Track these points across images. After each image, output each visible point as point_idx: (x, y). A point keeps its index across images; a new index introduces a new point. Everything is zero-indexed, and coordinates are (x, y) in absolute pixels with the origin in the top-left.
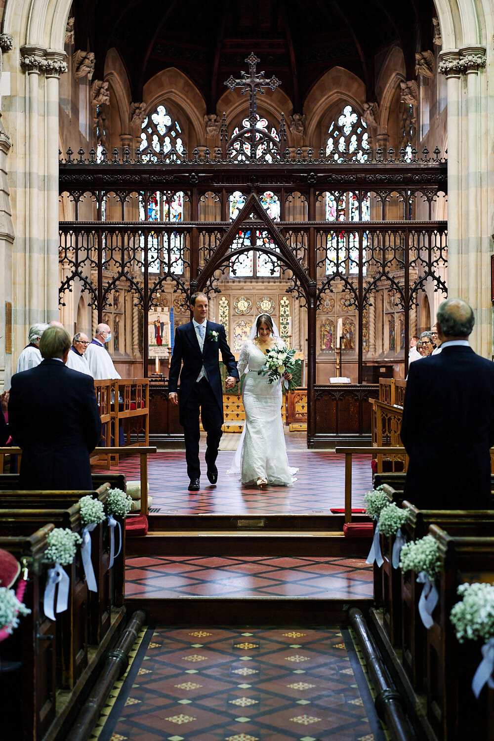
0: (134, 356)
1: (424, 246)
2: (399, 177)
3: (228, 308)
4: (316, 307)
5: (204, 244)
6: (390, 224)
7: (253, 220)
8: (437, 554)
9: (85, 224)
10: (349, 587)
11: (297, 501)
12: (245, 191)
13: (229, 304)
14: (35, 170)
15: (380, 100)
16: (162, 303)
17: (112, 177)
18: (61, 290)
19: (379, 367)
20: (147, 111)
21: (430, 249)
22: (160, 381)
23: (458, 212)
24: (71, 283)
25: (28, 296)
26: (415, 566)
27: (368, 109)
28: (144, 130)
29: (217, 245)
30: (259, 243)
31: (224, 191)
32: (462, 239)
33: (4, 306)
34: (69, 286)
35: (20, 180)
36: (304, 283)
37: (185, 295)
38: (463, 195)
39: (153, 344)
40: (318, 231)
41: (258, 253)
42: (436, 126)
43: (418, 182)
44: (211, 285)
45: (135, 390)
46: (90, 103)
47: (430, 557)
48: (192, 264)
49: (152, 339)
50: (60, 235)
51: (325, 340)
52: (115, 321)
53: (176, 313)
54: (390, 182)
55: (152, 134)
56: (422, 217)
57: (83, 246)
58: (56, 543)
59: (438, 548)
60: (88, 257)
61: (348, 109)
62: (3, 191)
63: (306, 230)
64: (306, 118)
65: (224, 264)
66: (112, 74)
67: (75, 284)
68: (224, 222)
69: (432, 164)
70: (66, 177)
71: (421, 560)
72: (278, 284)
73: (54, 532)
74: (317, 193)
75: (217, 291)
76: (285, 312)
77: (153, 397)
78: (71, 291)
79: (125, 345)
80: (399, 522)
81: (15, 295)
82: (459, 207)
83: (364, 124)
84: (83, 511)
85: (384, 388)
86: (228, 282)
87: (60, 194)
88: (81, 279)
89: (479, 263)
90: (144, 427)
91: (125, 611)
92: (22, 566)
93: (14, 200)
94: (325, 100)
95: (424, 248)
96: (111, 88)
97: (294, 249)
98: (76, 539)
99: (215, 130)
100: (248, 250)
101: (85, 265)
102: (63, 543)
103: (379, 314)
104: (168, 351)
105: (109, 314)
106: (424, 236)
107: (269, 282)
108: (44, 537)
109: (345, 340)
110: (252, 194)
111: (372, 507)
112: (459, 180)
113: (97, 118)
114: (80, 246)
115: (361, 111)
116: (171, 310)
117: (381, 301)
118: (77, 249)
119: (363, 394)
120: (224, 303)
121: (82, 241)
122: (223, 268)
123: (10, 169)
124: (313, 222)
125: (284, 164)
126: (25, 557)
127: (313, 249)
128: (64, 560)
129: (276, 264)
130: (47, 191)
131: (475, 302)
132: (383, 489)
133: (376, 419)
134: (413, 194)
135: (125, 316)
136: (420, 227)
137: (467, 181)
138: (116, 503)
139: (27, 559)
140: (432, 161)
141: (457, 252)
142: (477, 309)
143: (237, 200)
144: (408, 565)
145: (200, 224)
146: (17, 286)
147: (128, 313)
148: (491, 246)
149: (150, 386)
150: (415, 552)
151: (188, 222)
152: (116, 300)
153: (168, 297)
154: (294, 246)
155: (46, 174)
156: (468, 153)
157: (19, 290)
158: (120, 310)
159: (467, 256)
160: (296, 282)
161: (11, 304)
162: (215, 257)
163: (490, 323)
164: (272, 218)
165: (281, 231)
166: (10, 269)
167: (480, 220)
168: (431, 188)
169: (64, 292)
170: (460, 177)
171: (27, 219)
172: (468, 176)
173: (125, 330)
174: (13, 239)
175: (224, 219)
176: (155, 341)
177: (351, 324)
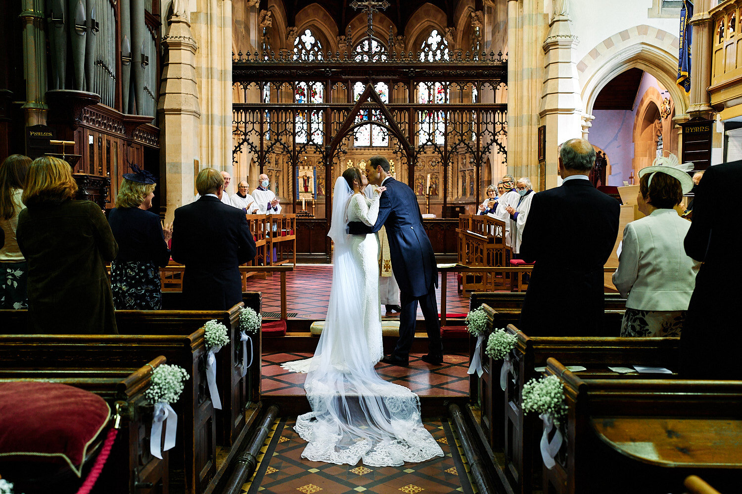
0: (289, 200)
1: (490, 121)
2: (473, 72)
4: (414, 164)
5: (335, 119)
6: (466, 105)
7: (370, 102)
8: (563, 397)
9: (251, 105)
12: (364, 82)
14: (214, 66)
15: (457, 26)
16: (308, 163)
17: (270, 72)
18: (234, 152)
19: (455, 207)
20: (298, 33)
21: (494, 123)
22: (306, 216)
23: (515, 96)
24: (242, 146)
25: (211, 155)
26: (539, 408)
27: (448, 31)
28: (297, 46)
29: (345, 120)
30: (374, 118)
31: (350, 82)
32: (517, 116)
33: (193, 162)
34: (240, 149)
35: (204, 73)
36: (406, 147)
37: (321, 155)
38: (519, 85)
39: (302, 191)
40: (416, 111)
41: (373, 126)
42: (496, 41)
43: (487, 76)
44: (340, 149)
45: (286, 222)
46: (259, 25)
47: (556, 400)
48: (326, 134)
49: (301, 188)
50: (234, 113)
51: (419, 189)
52: (276, 176)
53: (318, 171)
54: (467, 76)
55: (302, 49)
56: (488, 100)
57: (250, 121)
58: (160, 382)
60: (253, 129)
61: (435, 32)
63: (408, 109)
64: (406, 39)
65: (350, 133)
66: (273, 6)
67: (245, 148)
68: (350, 104)
69: (496, 63)
70: (238, 71)
71: (546, 402)
72: (387, 151)
73: (158, 369)
74: (415, 83)
75: (345, 153)
77: (300, 227)
78: (242, 152)
79: (283, 192)
80: (508, 347)
81: (201, 155)
82: (516, 93)
83: (446, 42)
84: (208, 336)
85: (463, 221)
86: (353, 150)
87: (233, 84)
88: (249, 144)
89: (530, 133)
90: (293, 249)
91: (261, 405)
92: (114, 412)
93: (200, 87)
94: (420, 25)
95: (490, 123)
96: (272, 16)
97: (399, 123)
98: (182, 375)
99: (344, 46)
100: (366, 124)
101: (251, 134)
102: (167, 381)
103: (455, 171)
104: (312, 196)
105: (272, 171)
106: (490, 114)
107: (381, 150)
109: (432, 189)
110: (369, 84)
111: (474, 325)
112: (516, 74)
113: (264, 36)
114: (248, 120)
115: (443, 33)
116: (314, 168)
117: (457, 163)
118: (246, 123)
119: (447, 225)
120: (350, 164)
121: (250, 117)
122: (349, 136)
123: (197, 65)
124: (412, 104)
125: (392, 63)
126: (118, 401)
127: (412, 123)
128: (168, 399)
129: (386, 134)
130: (224, 81)
131: (526, 160)
132: (483, 309)
133: (461, 244)
134: (483, 85)
135: (283, 172)
136: (487, 108)
137: (522, 75)
138: (247, 321)
139: (120, 404)
140: (496, 61)
141: (514, 126)
142: (528, 166)
143: (359, 88)
144: (532, 407)
145: (332, 105)
146: (203, 148)
147: (286, 170)
148: (539, 121)
149: (297, 219)
150: (538, 392)
151: (325, 103)
152: (277, 161)
153: (313, 159)
154: (399, 121)
155: (223, 69)
156: (522, 54)
157: (204, 150)
158: (280, 168)
159: (521, 128)
160: (400, 147)
161: (198, 161)
162: (343, 128)
163: (537, 176)
164: (383, 101)
165: (390, 110)
166: (198, 137)
167: (531, 103)
168: (496, 81)
169: (236, 153)
170: (517, 72)
171: (210, 101)
172: (522, 71)
173: (283, 181)
174: (200, 115)
175: (349, 102)
176: (303, 189)
177: (436, 178)
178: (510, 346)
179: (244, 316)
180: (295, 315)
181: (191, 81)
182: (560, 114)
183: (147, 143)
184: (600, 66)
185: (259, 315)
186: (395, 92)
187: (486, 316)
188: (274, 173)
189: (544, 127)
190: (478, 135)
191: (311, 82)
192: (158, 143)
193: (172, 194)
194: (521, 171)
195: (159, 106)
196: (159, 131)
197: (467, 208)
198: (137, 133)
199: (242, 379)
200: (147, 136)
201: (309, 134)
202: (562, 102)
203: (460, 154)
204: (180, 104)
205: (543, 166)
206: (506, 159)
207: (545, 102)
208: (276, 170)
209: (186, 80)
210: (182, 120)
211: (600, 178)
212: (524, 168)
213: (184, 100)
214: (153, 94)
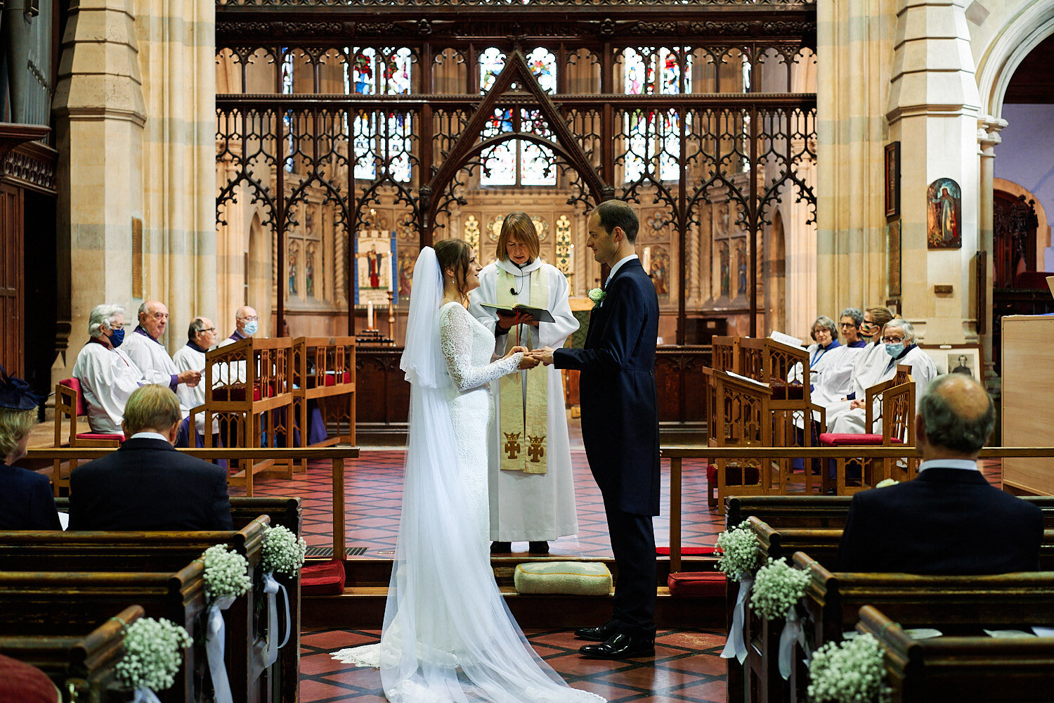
0: (337, 305)
1: (780, 133)
2: (742, 25)
3: (478, 232)
5: (441, 129)
6: (727, 98)
7: (517, 92)
8: (884, 672)
9: (256, 98)
10: (682, 687)
11: (590, 534)
12: (504, 47)
13: (479, 227)
14: (178, 13)
16: (377, 224)
17: (298, 26)
18: (220, 201)
19: (705, 321)
21: (789, 137)
22: (375, 341)
23: (834, 77)
24: (235, 189)
25: (168, 209)
26: (839, 693)
29: (460, 131)
30: (526, 127)
31: (472, 47)
32: (839, 122)
33: (129, 223)
34: (232, 194)
35: (154, 29)
36: (596, 190)
37: (410, 208)
38: (841, 52)
39: (365, 286)
40: (617, 110)
41: (524, 144)
43: (772, 33)
44: (451, 193)
45: (334, 355)
47: (869, 677)
48: (421, 160)
49: (363, 278)
50: (219, 116)
53: (400, 240)
54: (729, 33)
56: (774, 87)
57: (253, 133)
58: (140, 648)
59: (885, 657)
60: (261, 150)
62: (128, 45)
63: (599, 107)
65: (472, 160)
67: (243, 192)
68: (472, 96)
69: (792, 5)
70: (227, 25)
71: (851, 682)
72: (553, 196)
73: (136, 625)
74: (615, 50)
75: (461, 202)
76: (564, 238)
77: (362, 366)
78: (235, 202)
79: (324, 289)
80: (792, 594)
81: (147, 207)
82: (834, 71)
84: (210, 575)
85: (720, 351)
86: (478, 193)
87: (217, 52)
88: (251, 183)
90: (349, 414)
93: (146, 61)
95: (780, 136)
97: (579, 137)
98: (179, 639)
100: (509, 138)
101: (257, 162)
102: (153, 647)
103: (706, 241)
104: (388, 296)
105: (298, 241)
106: (779, 117)
107: (540, 193)
108: (119, 636)
110: (514, 53)
111: (732, 558)
112: (835, 29)
114: (249, 132)
116: (393, 235)
117: (709, 222)
118: (244, 137)
119: (686, 360)
120: (472, 225)
121: (253, 124)
122: (470, 166)
123: (140, 11)
124: (609, 95)
126: (73, 679)
127: (609, 137)
128: (155, 680)
129: (551, 161)
130: (198, 46)
131: (859, 217)
132: (749, 527)
133: (714, 399)
134: (762, 52)
135: (323, 243)
136: (772, 103)
137: (848, 31)
138: (278, 552)
139: (76, 684)
140: (792, 1)
141: (831, 142)
142: (862, 230)
143: (492, 61)
144: (826, 692)
145: (434, 99)
146: (151, 193)
147: (328, 240)
148: (885, 132)
149: (357, 349)
150: (839, 665)
151: (417, 95)
152: (310, 219)
153: (389, 215)
154: (579, 132)
155: (195, 21)
158: (316, 235)
159: (846, 146)
160: (582, 189)
161: (142, 222)
162: (457, 149)
163: (883, 251)
164: (545, 88)
165: (560, 109)
166: (140, 168)
167: (867, 93)
168: (791, 43)
169: (224, 204)
170: (836, 25)
171: (166, 89)
172: (849, 23)
173: (323, 264)
174: (145, 121)
175: (471, 90)
176: (368, 282)
177: (663, 256)
178: (796, 592)
179: (271, 543)
180: (362, 551)
181: (126, 47)
182: (929, 115)
183: (30, 183)
184: (1016, 12)
185: (301, 540)
186: (571, 71)
187: (756, 540)
188: (303, 246)
189: (898, 145)
190: (754, 162)
191: (387, 48)
192: (53, 181)
193: (86, 294)
194: (848, 240)
195: (56, 100)
196: (57, 155)
197: (733, 322)
198: (11, 161)
199: (265, 672)
200: (31, 167)
201: (383, 162)
202: (935, 91)
203: (716, 202)
204: (102, 98)
205: (896, 232)
206: (815, 215)
207: (899, 90)
208: (307, 240)
209: (116, 45)
210: (106, 133)
211: (1022, 254)
212: (855, 235)
213: (111, 87)
214: (44, 77)
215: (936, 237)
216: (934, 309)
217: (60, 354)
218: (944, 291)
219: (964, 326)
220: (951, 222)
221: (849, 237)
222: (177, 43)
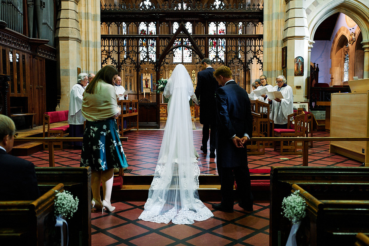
1: (253, 45)
2: (243, 16)
5: (162, 44)
7: (182, 34)
9: (112, 36)
12: (179, 22)
14: (90, 12)
16: (148, 72)
17: (123, 16)
21: (255, 46)
23: (268, 30)
24: (107, 60)
25: (88, 65)
29: (167, 44)
30: (185, 43)
31: (170, 22)
32: (269, 42)
33: (76, 69)
34: (106, 62)
35: (83, 16)
38: (270, 23)
41: (184, 48)
43: (251, 18)
44: (165, 61)
48: (157, 53)
50: (102, 40)
52: (130, 79)
53: (153, 76)
54: (239, 18)
56: (251, 32)
60: (114, 50)
63: (204, 38)
65: (170, 52)
67: (109, 61)
69: (256, 10)
70: (104, 16)
72: (191, 65)
74: (208, 23)
76: (194, 76)
77: (141, 108)
81: (82, 65)
82: (268, 28)
83: (223, 4)
86: (173, 64)
87: (101, 24)
88: (111, 59)
89: (277, 51)
93: (81, 25)
97: (199, 46)
100: (180, 47)
101: (112, 53)
104: (150, 90)
105: (128, 76)
106: (253, 41)
110: (181, 23)
112: (268, 16)
114: (110, 45)
116: (151, 75)
121: (111, 43)
122: (169, 54)
123: (79, 11)
124: (207, 35)
125: (195, 10)
127: (207, 46)
129: (191, 53)
130: (96, 21)
131: (275, 68)
134: (248, 23)
135: (134, 76)
136: (251, 37)
137: (272, 17)
140: (256, 9)
141: (267, 47)
142: (275, 71)
143: (176, 26)
145: (160, 36)
146: (83, 61)
148: (282, 44)
149: (139, 103)
152: (131, 71)
153: (150, 70)
155: (95, 14)
156: (272, 5)
157: (84, 63)
158: (132, 75)
159: (271, 48)
161: (80, 69)
162: (166, 49)
164: (189, 33)
165: (194, 39)
166: (80, 54)
167: (277, 33)
168: (256, 21)
169: (104, 64)
170: (269, 15)
171: (87, 32)
172: (272, 15)
173: (134, 82)
174: (81, 41)
175: (170, 34)
176: (145, 86)
181: (75, 20)
182: (296, 39)
183: (47, 57)
184: (319, 11)
188: (129, 77)
189: (286, 47)
190: (245, 53)
191: (147, 22)
192: (55, 57)
193: (65, 88)
195: (55, 35)
196: (55, 50)
198: (40, 50)
200: (47, 53)
201: (146, 53)
202: (297, 32)
204: (68, 34)
206: (262, 67)
207: (287, 32)
208: (130, 76)
209: (72, 20)
210: (69, 44)
211: (314, 79)
212: (273, 72)
213: (71, 31)
214: (52, 28)
215: (297, 73)
216: (296, 92)
217: (58, 105)
218: (299, 87)
219: (304, 97)
220: (301, 68)
221: (272, 73)
222: (90, 20)
